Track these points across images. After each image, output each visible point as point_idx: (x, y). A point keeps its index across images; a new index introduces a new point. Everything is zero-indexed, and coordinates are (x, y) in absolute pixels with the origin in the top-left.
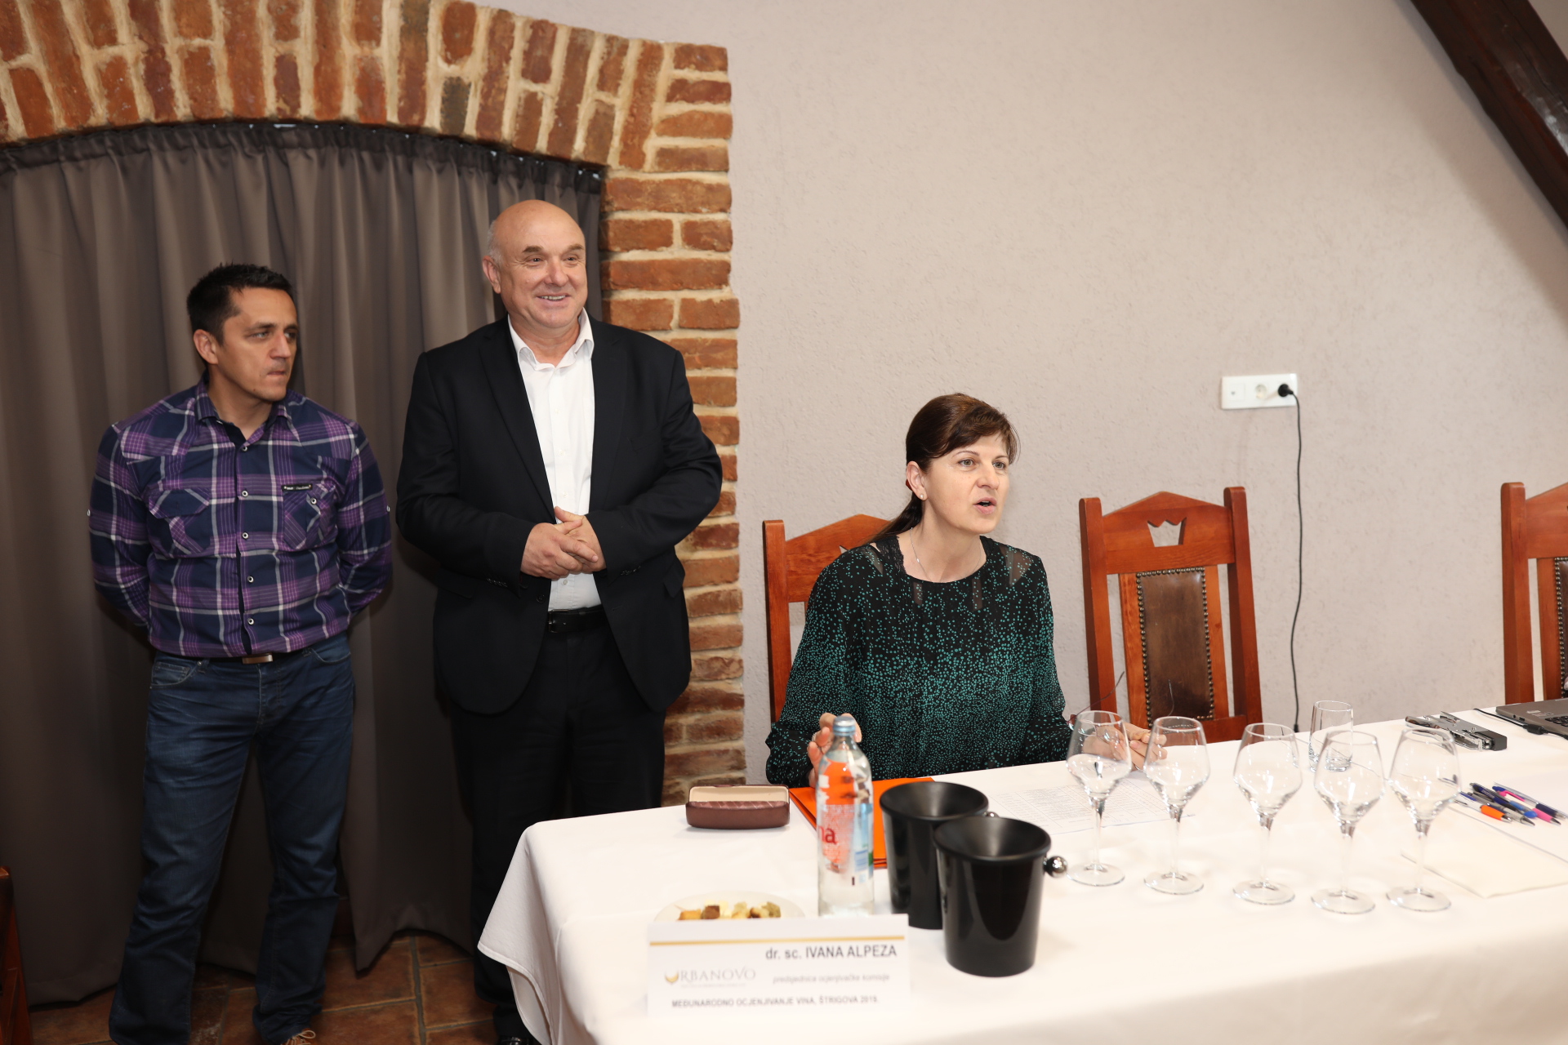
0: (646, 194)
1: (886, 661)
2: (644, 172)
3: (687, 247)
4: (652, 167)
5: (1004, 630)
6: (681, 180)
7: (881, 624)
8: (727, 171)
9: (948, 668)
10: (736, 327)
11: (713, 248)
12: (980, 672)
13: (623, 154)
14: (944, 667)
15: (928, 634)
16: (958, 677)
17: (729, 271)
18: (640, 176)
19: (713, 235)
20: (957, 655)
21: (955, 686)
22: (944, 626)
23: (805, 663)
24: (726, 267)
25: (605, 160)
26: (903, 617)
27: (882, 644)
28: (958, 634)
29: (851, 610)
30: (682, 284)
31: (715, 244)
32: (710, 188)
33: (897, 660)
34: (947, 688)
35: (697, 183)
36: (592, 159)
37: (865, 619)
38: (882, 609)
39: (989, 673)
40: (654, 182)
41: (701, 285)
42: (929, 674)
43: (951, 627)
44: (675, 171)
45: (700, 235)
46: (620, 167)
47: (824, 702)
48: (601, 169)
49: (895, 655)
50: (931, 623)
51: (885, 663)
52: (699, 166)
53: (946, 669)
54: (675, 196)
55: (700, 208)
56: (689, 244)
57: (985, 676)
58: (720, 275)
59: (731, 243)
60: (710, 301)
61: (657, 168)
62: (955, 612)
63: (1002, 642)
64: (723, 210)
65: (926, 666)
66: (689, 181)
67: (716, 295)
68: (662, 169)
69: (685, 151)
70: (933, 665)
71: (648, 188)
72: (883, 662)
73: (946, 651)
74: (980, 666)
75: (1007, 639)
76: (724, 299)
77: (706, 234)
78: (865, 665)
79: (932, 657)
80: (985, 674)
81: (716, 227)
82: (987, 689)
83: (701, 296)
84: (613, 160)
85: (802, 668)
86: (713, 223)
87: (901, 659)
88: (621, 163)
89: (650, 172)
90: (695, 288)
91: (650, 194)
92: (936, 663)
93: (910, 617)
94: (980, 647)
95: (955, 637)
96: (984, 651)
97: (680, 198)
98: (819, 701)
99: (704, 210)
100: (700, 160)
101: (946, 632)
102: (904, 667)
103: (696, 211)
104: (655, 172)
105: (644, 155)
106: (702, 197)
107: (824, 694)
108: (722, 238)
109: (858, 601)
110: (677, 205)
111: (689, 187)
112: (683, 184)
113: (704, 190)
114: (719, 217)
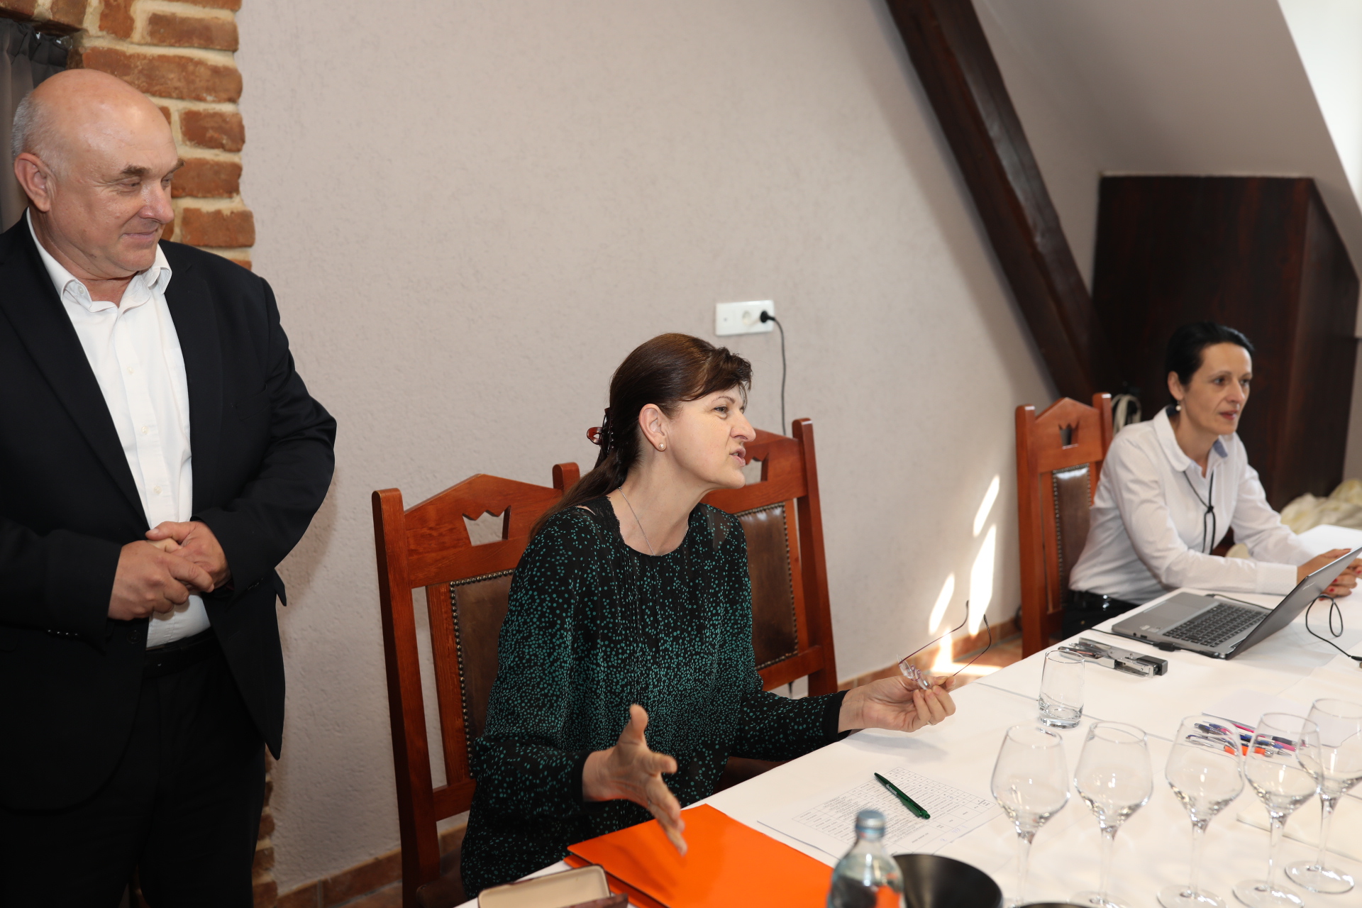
0: (136, 71)
1: (612, 650)
2: (132, 43)
3: (188, 143)
4: (143, 37)
5: (714, 601)
6: (181, 58)
7: (608, 604)
8: (234, 50)
9: (669, 655)
10: (250, 245)
11: (221, 146)
12: (697, 653)
13: (104, 16)
14: (665, 655)
15: (649, 617)
16: (679, 664)
17: (239, 175)
18: (128, 48)
19: (221, 130)
20: (676, 639)
21: (676, 675)
22: (663, 606)
23: (521, 659)
24: (236, 170)
25: (81, 22)
26: (626, 596)
27: (609, 629)
28: (675, 615)
29: (581, 588)
30: (184, 189)
31: (224, 142)
32: (216, 71)
33: (622, 648)
34: (669, 679)
35: (199, 63)
36: (63, 19)
38: (609, 587)
39: (705, 653)
40: (145, 57)
41: (208, 191)
42: (653, 664)
43: (669, 606)
44: (172, 45)
45: (206, 129)
46: (100, 34)
48: (72, 31)
49: (620, 642)
50: (651, 604)
51: (611, 652)
52: (202, 42)
53: (667, 657)
54: (173, 78)
55: (204, 95)
56: (191, 139)
57: (703, 658)
58: (229, 181)
59: (243, 141)
60: (218, 213)
61: (148, 39)
62: (671, 588)
63: (713, 615)
64: (233, 100)
65: (649, 655)
66: (190, 60)
67: (224, 205)
68: (155, 41)
69: (184, 21)
70: (656, 652)
71: (139, 63)
72: (608, 649)
73: (666, 635)
74: (696, 647)
75: (717, 611)
76: (235, 211)
77: (212, 128)
78: (593, 655)
79: (654, 643)
80: (702, 655)
81: (224, 121)
82: (704, 672)
83: (207, 206)
84: (91, 22)
85: (518, 665)
86: (220, 115)
87: (626, 645)
88: (101, 28)
89: (139, 44)
90: (200, 195)
91: (140, 72)
92: (658, 651)
93: (634, 596)
94: (696, 625)
95: (673, 619)
96: (701, 628)
97: (179, 80)
99: (209, 98)
100: (204, 35)
101: (664, 614)
102: (630, 655)
103: (199, 99)
104: (147, 44)
105: (132, 20)
106: (208, 81)
108: (232, 135)
109: (588, 576)
110: (176, 88)
111: (191, 68)
112: (182, 63)
113: (209, 73)
114: (227, 108)
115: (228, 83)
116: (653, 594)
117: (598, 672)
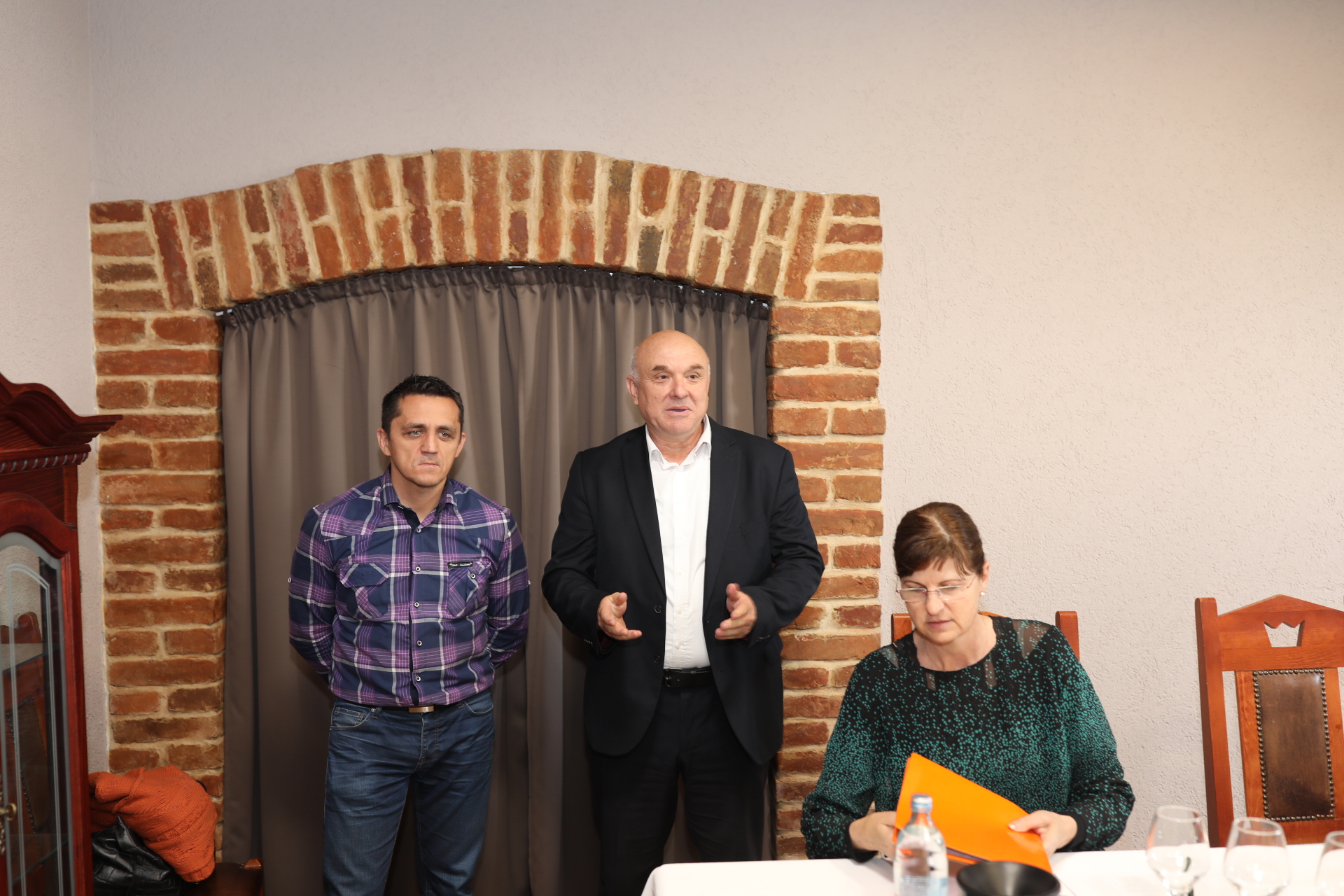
1: (912, 747)
5: (1024, 703)
7: (898, 712)
9: (971, 749)
12: (1004, 748)
14: (967, 749)
15: (946, 720)
16: (983, 756)
20: (978, 736)
21: (981, 765)
22: (961, 710)
26: (919, 705)
27: (904, 731)
28: (976, 716)
29: (870, 698)
33: (921, 745)
34: (974, 768)
37: (883, 706)
39: (1013, 747)
42: (952, 757)
43: (969, 710)
47: (835, 780)
49: (918, 741)
50: (947, 709)
51: (911, 748)
53: (969, 750)
57: (1010, 751)
62: (970, 696)
63: (1024, 715)
65: (948, 749)
70: (956, 747)
72: (909, 747)
73: (966, 733)
74: (1003, 742)
75: (1028, 711)
78: (893, 750)
79: (952, 740)
80: (1010, 749)
82: (1015, 763)
87: (924, 743)
92: (958, 746)
93: (926, 704)
94: (1001, 724)
95: (973, 720)
96: (1006, 727)
98: (830, 778)
101: (964, 716)
102: (928, 750)
107: (837, 772)
109: (875, 690)
114: (869, 339)
115: (872, 323)
116: (949, 701)
117: (901, 762)
